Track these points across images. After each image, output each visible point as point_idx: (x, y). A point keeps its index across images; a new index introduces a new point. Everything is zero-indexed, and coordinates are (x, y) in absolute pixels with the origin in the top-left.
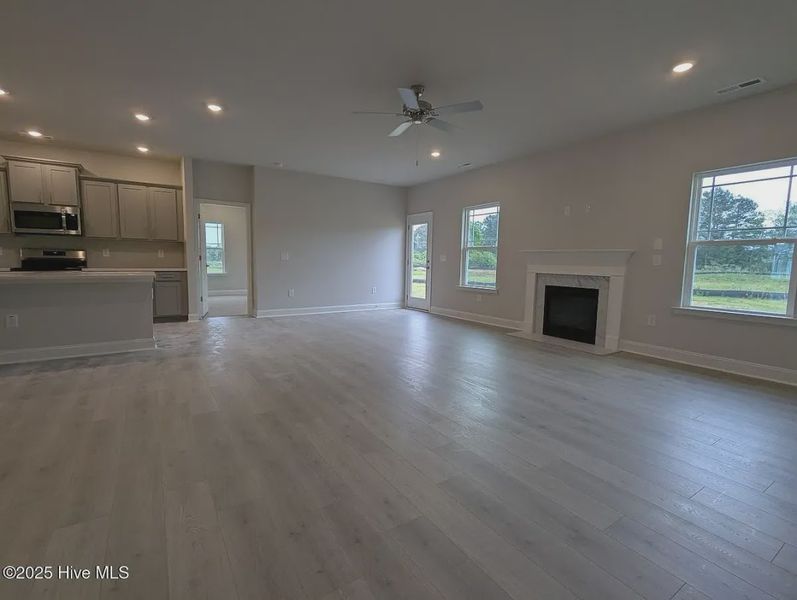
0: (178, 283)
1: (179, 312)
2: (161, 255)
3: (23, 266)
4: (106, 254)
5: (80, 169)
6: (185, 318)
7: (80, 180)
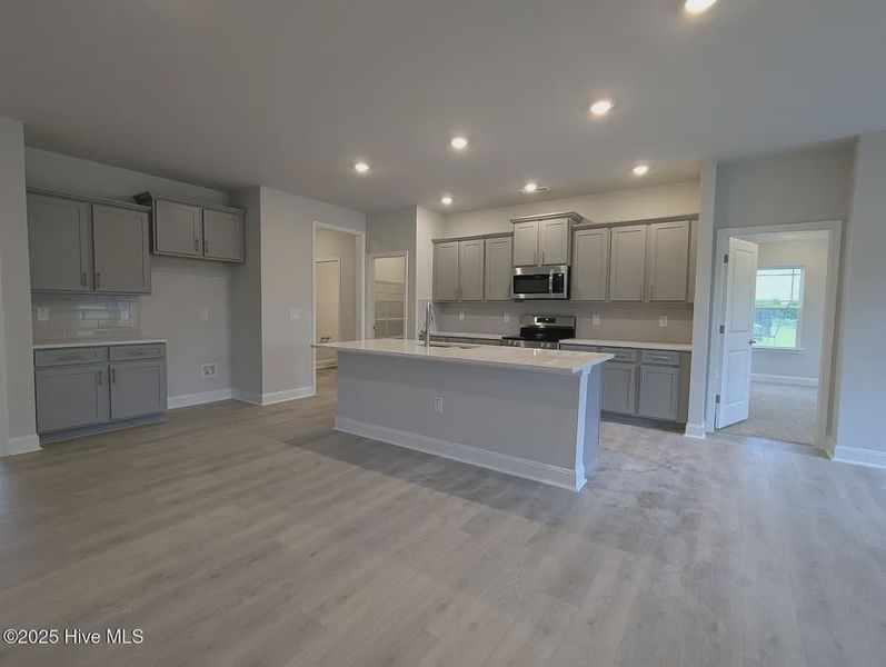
0: (673, 370)
1: (671, 417)
2: (663, 322)
3: (521, 335)
4: (596, 321)
5: (576, 219)
6: (680, 428)
7: (572, 231)
